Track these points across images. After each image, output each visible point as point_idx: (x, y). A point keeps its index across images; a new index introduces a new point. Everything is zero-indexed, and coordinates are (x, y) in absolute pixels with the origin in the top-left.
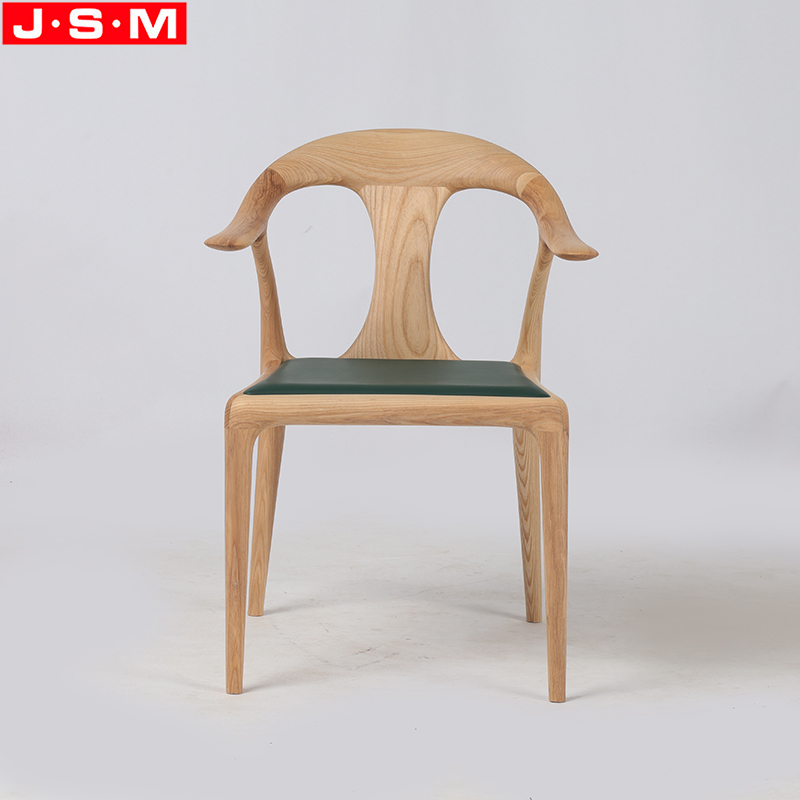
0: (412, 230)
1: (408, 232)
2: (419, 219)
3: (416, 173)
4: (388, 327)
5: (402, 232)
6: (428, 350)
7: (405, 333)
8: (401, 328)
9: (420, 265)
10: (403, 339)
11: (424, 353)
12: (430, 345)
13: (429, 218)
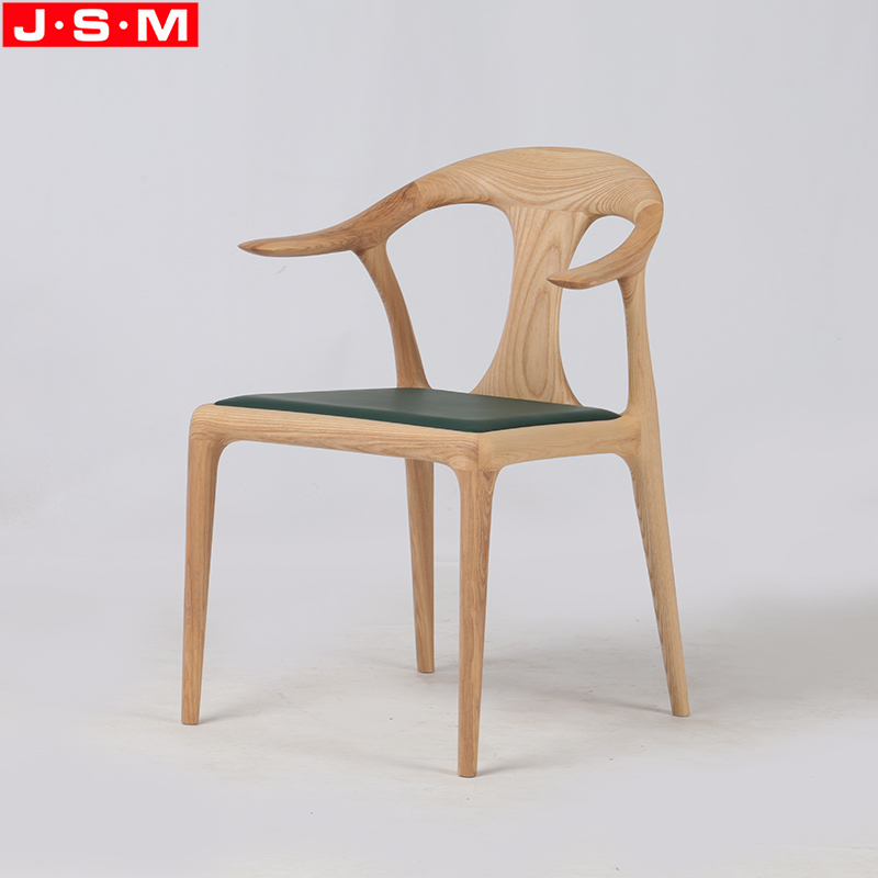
0: (546, 259)
1: (541, 260)
2: (555, 246)
3: (560, 195)
4: (510, 363)
5: (536, 259)
6: (545, 392)
7: (525, 371)
8: (521, 365)
9: (546, 297)
10: (522, 376)
11: (541, 394)
12: (547, 386)
13: (564, 246)
